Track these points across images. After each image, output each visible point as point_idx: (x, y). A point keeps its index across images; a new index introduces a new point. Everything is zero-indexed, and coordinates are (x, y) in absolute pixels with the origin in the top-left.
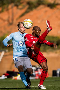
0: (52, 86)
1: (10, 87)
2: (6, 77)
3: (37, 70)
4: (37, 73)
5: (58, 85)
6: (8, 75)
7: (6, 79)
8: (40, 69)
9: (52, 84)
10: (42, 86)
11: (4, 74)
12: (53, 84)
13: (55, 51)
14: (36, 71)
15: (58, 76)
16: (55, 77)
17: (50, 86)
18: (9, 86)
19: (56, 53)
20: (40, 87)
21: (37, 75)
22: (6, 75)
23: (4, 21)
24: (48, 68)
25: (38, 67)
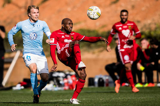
0: (87, 99)
1: (28, 102)
2: (23, 87)
3: (66, 77)
4: (66, 81)
5: (97, 98)
6: (25, 83)
7: (22, 89)
8: (71, 75)
9: (87, 98)
10: (75, 100)
11: (20, 83)
12: (89, 96)
13: (91, 51)
14: (65, 79)
15: (97, 85)
16: (92, 87)
17: (84, 99)
18: (27, 100)
19: (94, 53)
20: (72, 102)
21: (66, 85)
22: (22, 84)
23: (20, 8)
24: (86, 75)
25: (67, 73)
